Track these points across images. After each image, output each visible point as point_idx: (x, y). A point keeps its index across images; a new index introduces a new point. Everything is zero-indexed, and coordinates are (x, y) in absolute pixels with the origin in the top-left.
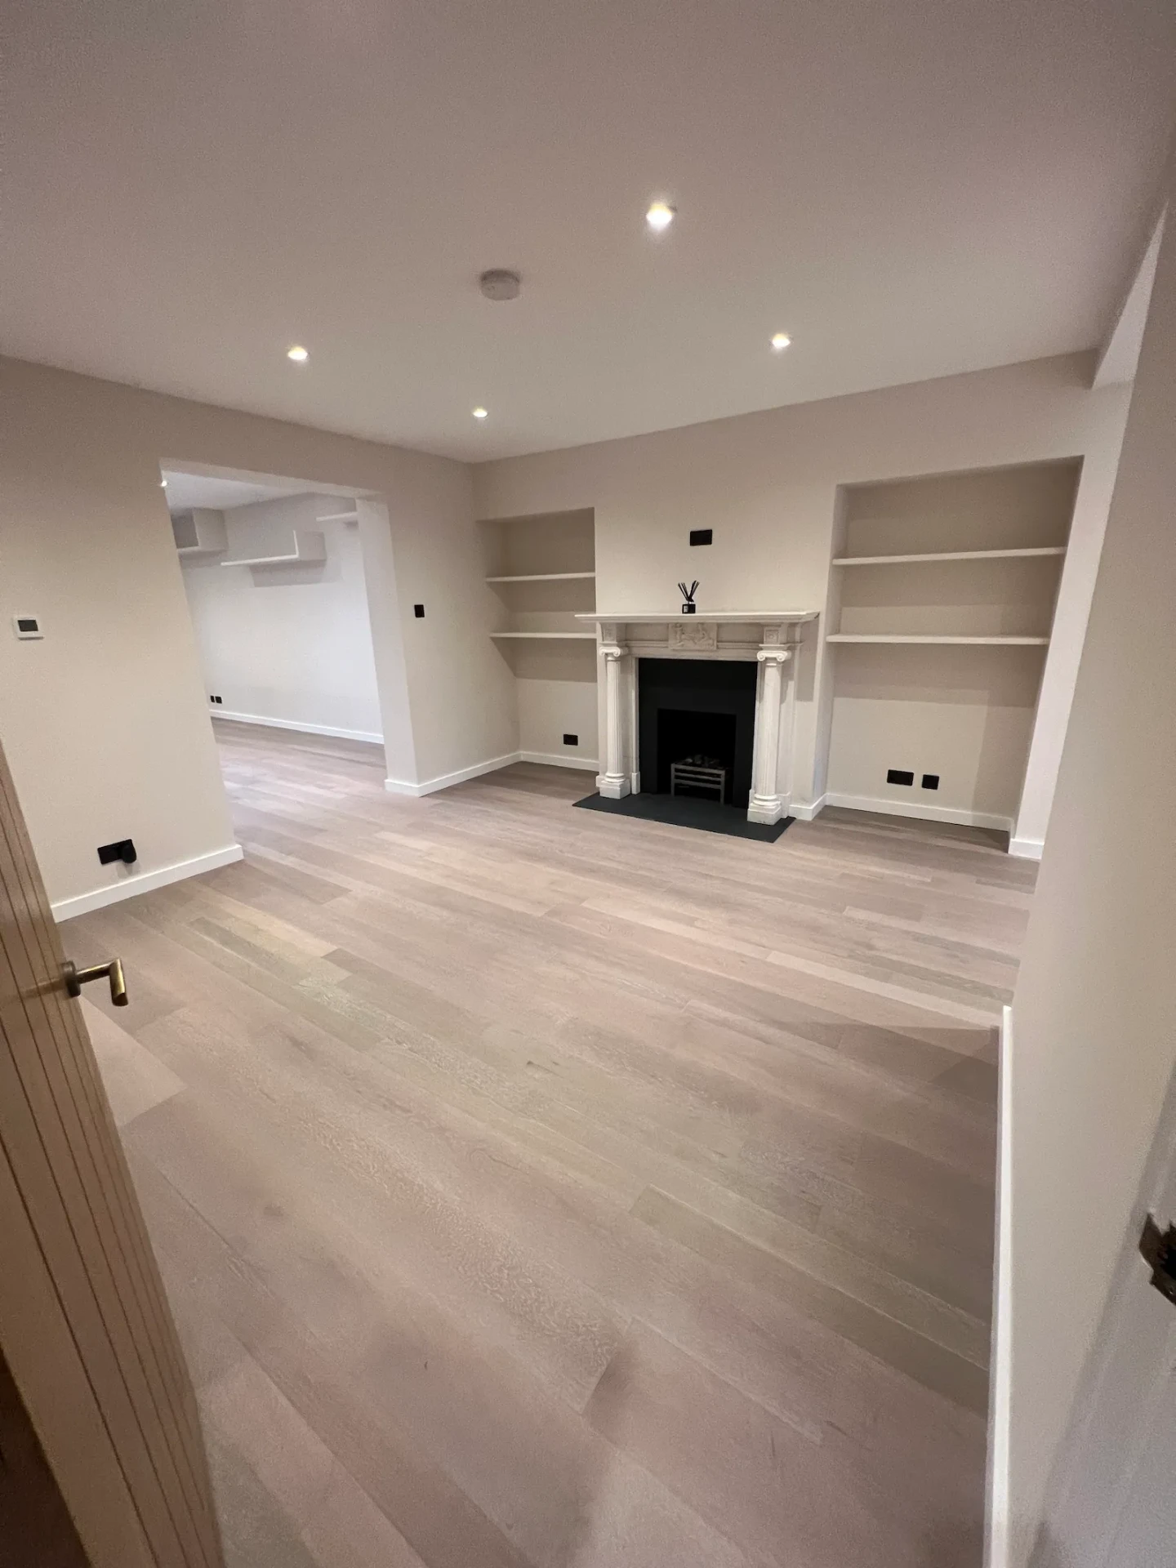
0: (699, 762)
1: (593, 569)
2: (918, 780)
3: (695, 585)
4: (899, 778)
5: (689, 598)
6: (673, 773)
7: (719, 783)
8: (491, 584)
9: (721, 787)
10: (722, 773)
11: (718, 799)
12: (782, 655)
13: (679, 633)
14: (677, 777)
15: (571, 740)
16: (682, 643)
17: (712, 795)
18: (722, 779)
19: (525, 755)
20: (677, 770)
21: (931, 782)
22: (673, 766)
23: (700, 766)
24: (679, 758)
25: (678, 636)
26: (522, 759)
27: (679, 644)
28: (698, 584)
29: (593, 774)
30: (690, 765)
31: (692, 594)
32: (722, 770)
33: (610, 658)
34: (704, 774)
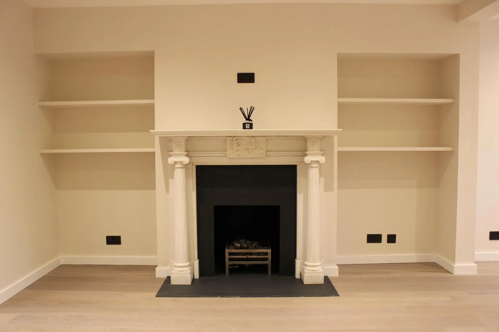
0: (245, 246)
1: (153, 98)
2: (384, 239)
3: (252, 109)
4: (374, 239)
5: (248, 119)
6: (227, 257)
7: (267, 259)
8: (42, 107)
9: (269, 262)
10: (269, 251)
11: (267, 273)
12: (322, 159)
13: (235, 145)
14: (230, 260)
15: (114, 240)
16: (238, 153)
17: (260, 269)
18: (269, 257)
19: (65, 259)
20: (230, 254)
21: (392, 239)
22: (227, 251)
23: (247, 248)
24: (231, 244)
25: (235, 148)
26: (62, 263)
27: (235, 154)
28: (254, 108)
29: (153, 268)
30: (241, 248)
31: (249, 116)
32: (268, 248)
33: (177, 166)
34: (251, 254)
